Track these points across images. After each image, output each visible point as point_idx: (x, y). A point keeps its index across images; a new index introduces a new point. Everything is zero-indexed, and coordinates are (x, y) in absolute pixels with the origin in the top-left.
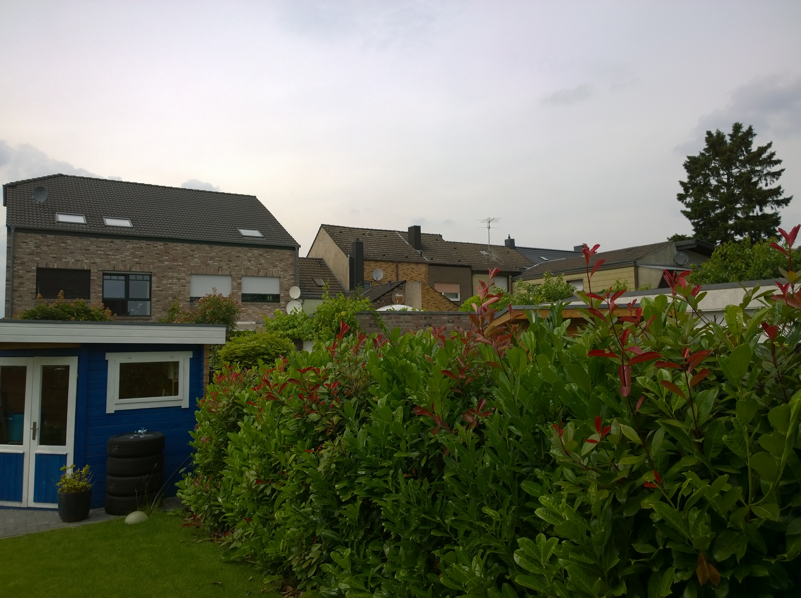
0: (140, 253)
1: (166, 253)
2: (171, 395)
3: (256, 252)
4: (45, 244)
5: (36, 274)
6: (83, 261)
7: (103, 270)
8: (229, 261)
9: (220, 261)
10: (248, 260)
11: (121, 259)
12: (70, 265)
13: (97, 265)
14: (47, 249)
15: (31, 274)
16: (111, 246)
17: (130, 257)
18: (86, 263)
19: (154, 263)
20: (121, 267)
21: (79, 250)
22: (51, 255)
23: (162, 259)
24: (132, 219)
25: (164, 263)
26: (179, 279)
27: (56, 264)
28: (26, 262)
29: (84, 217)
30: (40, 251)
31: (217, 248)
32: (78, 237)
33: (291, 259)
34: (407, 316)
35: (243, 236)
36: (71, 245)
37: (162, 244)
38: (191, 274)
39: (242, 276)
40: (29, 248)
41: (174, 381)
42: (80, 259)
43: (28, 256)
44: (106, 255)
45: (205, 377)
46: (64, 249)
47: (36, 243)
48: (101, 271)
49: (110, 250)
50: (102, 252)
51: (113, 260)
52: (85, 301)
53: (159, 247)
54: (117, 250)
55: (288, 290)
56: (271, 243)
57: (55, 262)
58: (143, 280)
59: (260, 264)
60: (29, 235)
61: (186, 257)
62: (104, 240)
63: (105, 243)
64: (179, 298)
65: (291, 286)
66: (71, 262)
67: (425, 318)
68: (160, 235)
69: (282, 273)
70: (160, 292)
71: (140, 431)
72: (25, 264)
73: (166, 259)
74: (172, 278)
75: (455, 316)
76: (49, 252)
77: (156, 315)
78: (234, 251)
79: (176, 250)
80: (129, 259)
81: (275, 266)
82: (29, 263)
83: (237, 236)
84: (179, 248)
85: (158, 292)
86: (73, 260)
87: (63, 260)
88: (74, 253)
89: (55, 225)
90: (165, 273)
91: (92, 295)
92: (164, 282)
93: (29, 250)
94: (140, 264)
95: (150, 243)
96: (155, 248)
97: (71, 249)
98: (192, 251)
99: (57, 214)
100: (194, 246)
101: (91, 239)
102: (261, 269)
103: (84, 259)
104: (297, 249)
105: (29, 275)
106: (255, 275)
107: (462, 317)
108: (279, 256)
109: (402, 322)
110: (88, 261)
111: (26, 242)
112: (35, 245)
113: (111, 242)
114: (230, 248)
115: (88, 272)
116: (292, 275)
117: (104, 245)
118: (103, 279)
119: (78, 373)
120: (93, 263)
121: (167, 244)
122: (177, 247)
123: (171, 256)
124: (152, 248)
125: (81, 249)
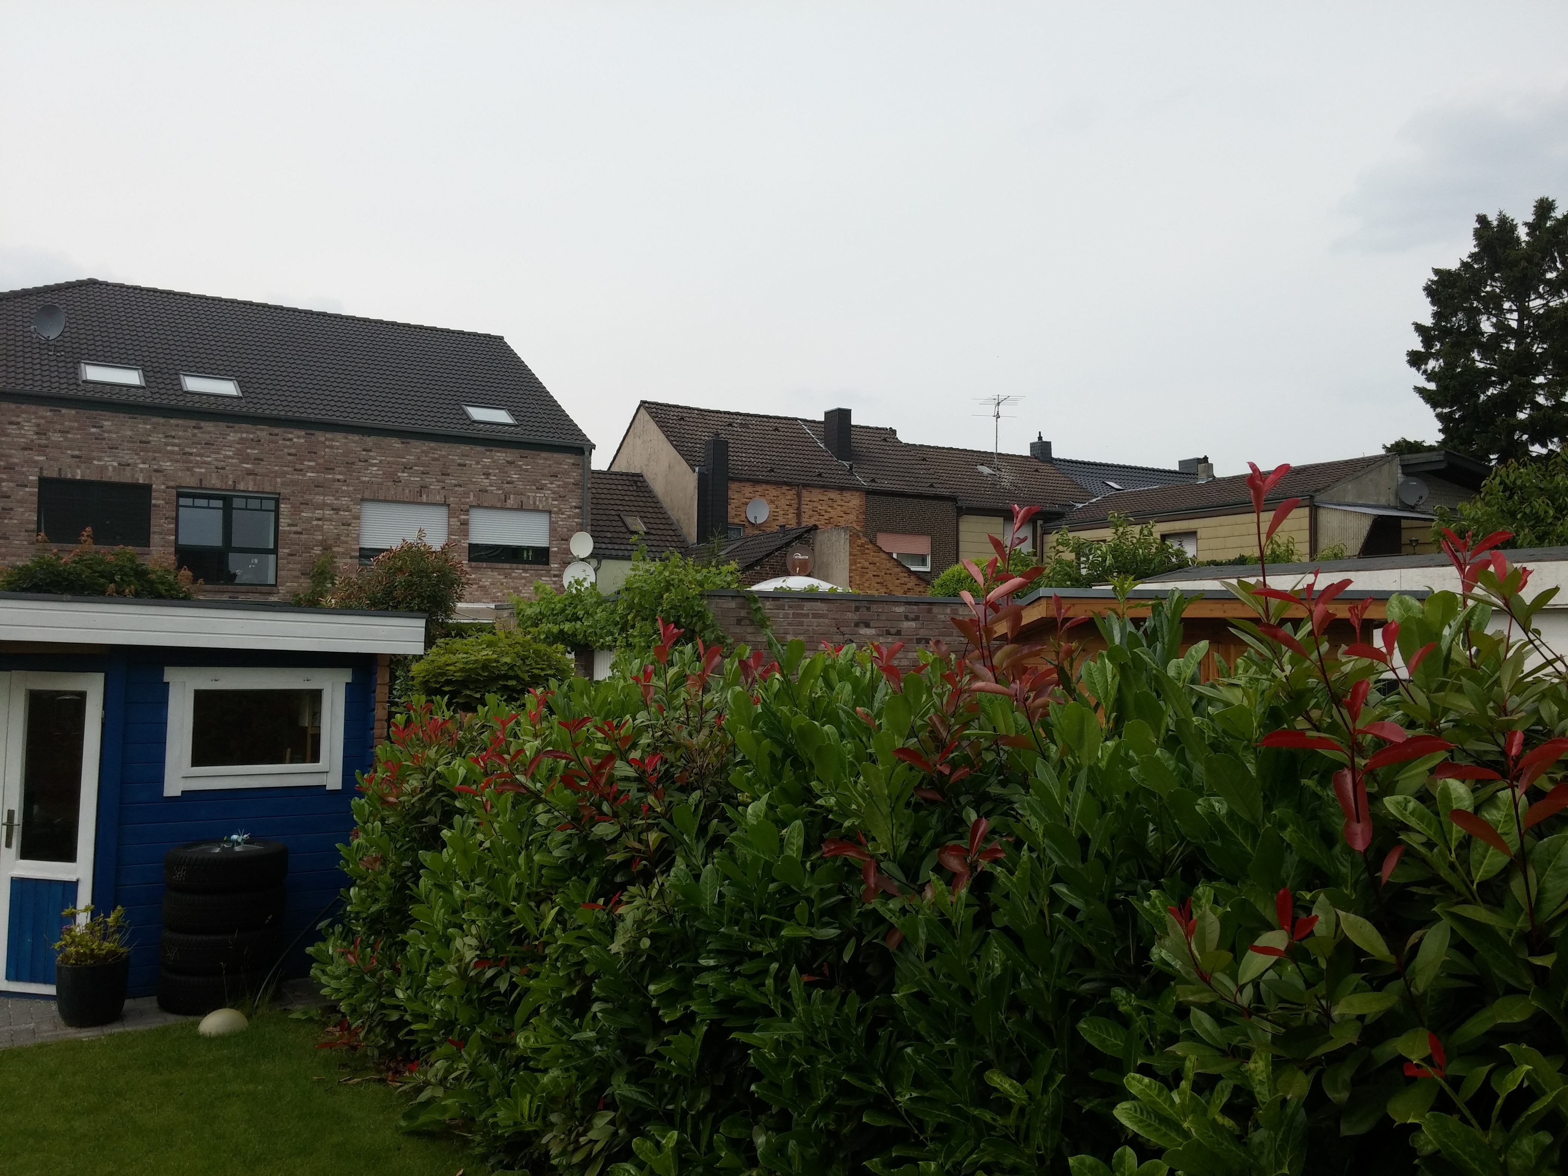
0: (256, 451)
1: (309, 452)
2: (304, 761)
3: (501, 456)
4: (58, 427)
5: (36, 490)
6: (136, 464)
7: (178, 487)
8: (443, 474)
9: (423, 473)
10: (484, 474)
11: (215, 463)
12: (110, 474)
13: (165, 476)
14: (61, 439)
15: (27, 489)
16: (194, 435)
17: (234, 461)
18: (142, 470)
19: (284, 474)
20: (214, 481)
21: (128, 441)
22: (69, 452)
23: (302, 467)
24: (240, 379)
25: (305, 475)
26: (336, 510)
27: (79, 471)
28: (17, 464)
29: (140, 371)
30: (46, 442)
31: (418, 447)
32: (127, 415)
33: (575, 475)
34: (819, 603)
35: (475, 422)
36: (110, 432)
37: (303, 433)
38: (363, 500)
39: (471, 506)
40: (24, 436)
41: (310, 731)
42: (130, 461)
43: (21, 452)
44: (185, 454)
45: (377, 725)
46: (96, 439)
47: (38, 425)
48: (173, 488)
49: (194, 443)
50: (176, 449)
51: (199, 465)
52: (139, 549)
53: (295, 440)
54: (206, 444)
55: (567, 540)
56: (532, 438)
57: (78, 467)
58: (261, 510)
59: (508, 483)
60: (23, 407)
61: (353, 463)
62: (181, 422)
63: (181, 429)
64: (335, 549)
65: (572, 531)
66: (110, 468)
67: (857, 609)
68: (297, 414)
69: (556, 503)
70: (297, 536)
71: (235, 837)
72: (14, 469)
73: (310, 467)
74: (322, 506)
75: (921, 607)
76: (65, 444)
77: (288, 584)
78: (454, 453)
79: (331, 447)
80: (232, 465)
81: (541, 488)
82: (22, 466)
83: (461, 422)
84: (337, 444)
85: (292, 536)
86: (115, 464)
87: (95, 462)
88: (116, 448)
89: (79, 389)
90: (307, 497)
91: (155, 539)
92: (305, 515)
93: (23, 440)
94: (256, 475)
95: (276, 430)
96: (288, 443)
97: (109, 440)
98: (364, 450)
99: (83, 365)
100: (370, 441)
101: (154, 420)
102: (510, 493)
103: (138, 461)
104: (587, 453)
105: (21, 493)
106: (499, 505)
107: (935, 609)
108: (550, 466)
109: (807, 615)
110: (147, 466)
111: (18, 423)
112: (35, 429)
113: (194, 427)
114: (447, 445)
115: (147, 489)
116: (576, 507)
117: (180, 433)
118: (178, 506)
119: (104, 708)
120: (156, 471)
121: (313, 434)
122: (332, 440)
123: (321, 461)
124: (280, 442)
125: (131, 440)
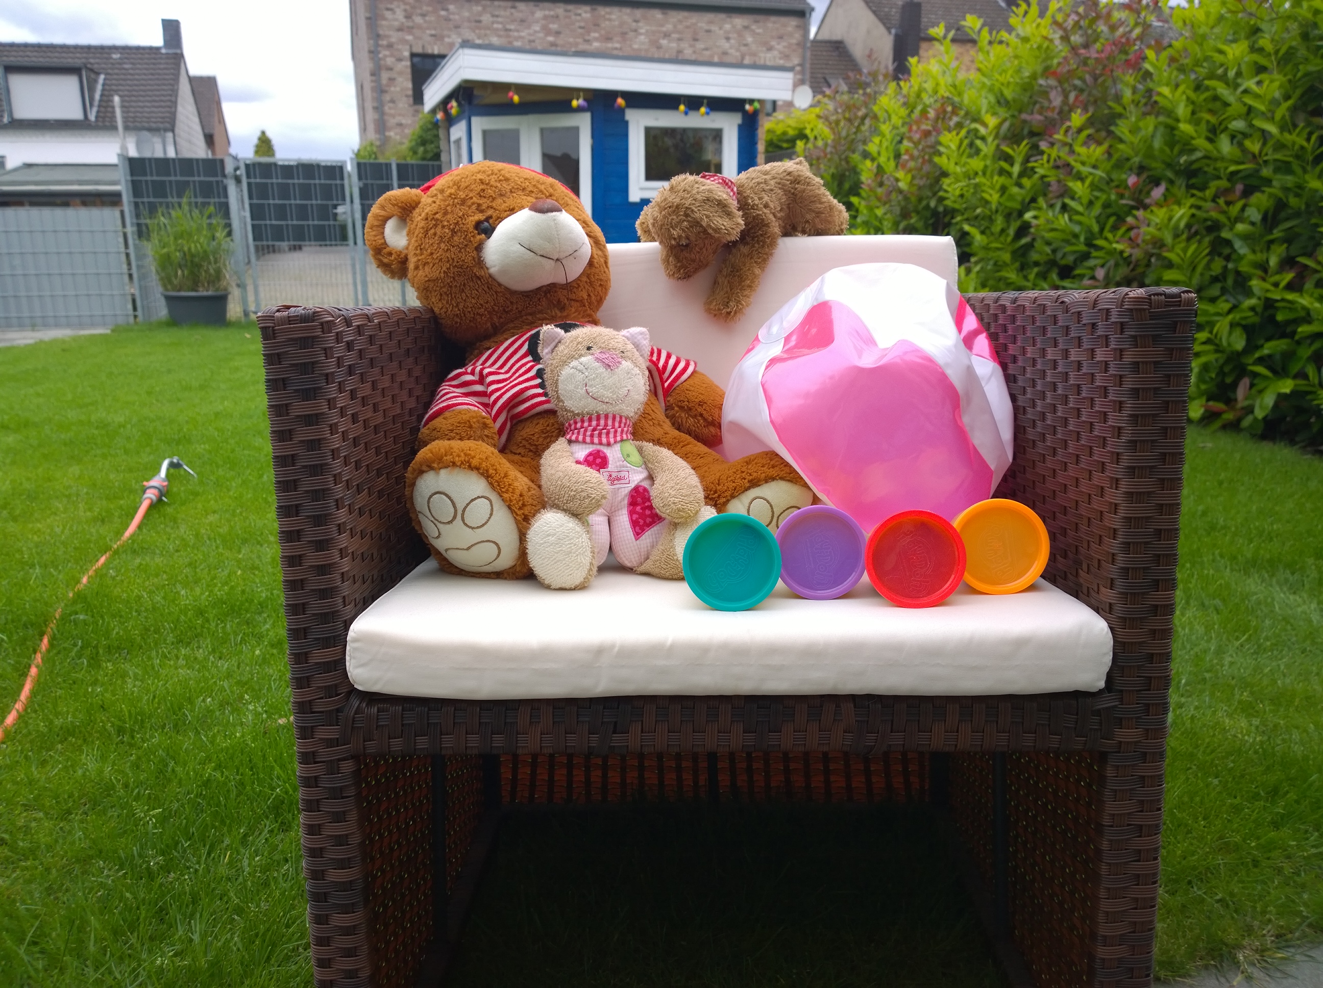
0: (556, 26)
1: (594, 25)
3: (739, 21)
4: (419, 11)
5: (409, 63)
8: (694, 40)
9: (680, 39)
10: (725, 38)
11: (527, 37)
14: (422, 21)
15: (404, 63)
16: (512, 14)
17: (541, 35)
19: (577, 44)
21: (467, 21)
22: (428, 32)
23: (589, 38)
25: (591, 45)
27: (436, 47)
28: (394, 43)
30: (412, 24)
31: (675, 17)
33: (798, 36)
37: (588, 8)
40: (396, 20)
41: (713, 162)
42: (470, 38)
43: (396, 33)
44: (506, 30)
46: (445, 20)
49: (511, 21)
50: (500, 26)
51: (517, 39)
53: (584, 15)
54: (521, 21)
56: (763, 5)
57: (435, 44)
59: (746, 45)
61: (626, 33)
63: (502, 9)
69: (782, 62)
72: (393, 46)
73: (595, 38)
76: (425, 25)
78: (701, 21)
79: (610, 20)
80: (540, 38)
81: (770, 49)
82: (398, 44)
84: (614, 17)
86: (460, 40)
87: (447, 40)
88: (459, 27)
93: (396, 23)
96: (578, 18)
97: (454, 20)
98: (636, 21)
100: (638, 13)
102: (746, 53)
103: (475, 37)
104: (808, 15)
105: (400, 66)
108: (777, 29)
111: (392, 9)
112: (404, 13)
113: (512, 7)
114: (697, 15)
116: (798, 65)
117: (502, 13)
121: (595, 9)
122: (610, 13)
123: (603, 32)
124: (573, 17)
125: (469, 21)
